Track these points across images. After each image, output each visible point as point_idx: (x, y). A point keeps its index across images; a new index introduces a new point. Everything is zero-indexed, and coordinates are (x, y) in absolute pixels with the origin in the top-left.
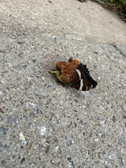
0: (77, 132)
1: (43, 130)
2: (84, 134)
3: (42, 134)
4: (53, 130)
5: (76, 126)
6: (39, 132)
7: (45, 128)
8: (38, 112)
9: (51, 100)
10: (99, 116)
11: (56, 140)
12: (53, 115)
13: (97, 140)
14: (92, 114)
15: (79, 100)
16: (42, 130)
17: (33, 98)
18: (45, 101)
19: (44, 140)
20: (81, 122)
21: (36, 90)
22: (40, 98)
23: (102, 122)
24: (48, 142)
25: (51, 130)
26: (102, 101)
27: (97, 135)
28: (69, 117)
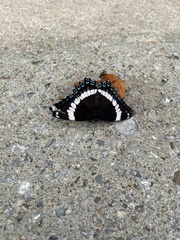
0: (84, 195)
1: (25, 187)
3: (21, 192)
4: (42, 188)
5: (85, 185)
6: (17, 189)
7: (28, 184)
8: (26, 160)
9: (54, 141)
10: (140, 170)
11: (40, 205)
12: (50, 164)
13: (120, 214)
14: (127, 166)
15: (107, 141)
16: (23, 187)
17: (25, 139)
18: (43, 143)
19: (20, 202)
20: (99, 179)
21: (35, 126)
22: (36, 139)
23: (146, 183)
24: (27, 206)
25: (38, 187)
26: (159, 143)
27: (125, 206)
28: (77, 169)
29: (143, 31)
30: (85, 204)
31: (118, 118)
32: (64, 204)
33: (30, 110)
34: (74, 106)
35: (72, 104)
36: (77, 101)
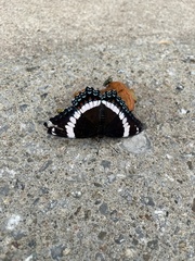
0: (86, 230)
1: (14, 221)
2: (102, 235)
3: (10, 228)
4: (35, 222)
5: (87, 217)
6: (5, 223)
7: (18, 218)
8: (16, 187)
9: (50, 163)
10: (153, 196)
11: (32, 244)
12: (45, 191)
13: (130, 253)
14: (138, 193)
15: (114, 162)
16: (12, 221)
17: (16, 161)
18: (37, 166)
19: (8, 240)
20: (103, 209)
21: (28, 145)
22: (29, 161)
23: (160, 212)
24: (17, 245)
25: (30, 221)
26: (175, 163)
27: (135, 242)
28: (77, 197)
29: (154, 31)
30: (87, 241)
31: (126, 134)
32: (62, 242)
33: (23, 126)
34: (73, 120)
35: (71, 119)
36: (77, 115)
